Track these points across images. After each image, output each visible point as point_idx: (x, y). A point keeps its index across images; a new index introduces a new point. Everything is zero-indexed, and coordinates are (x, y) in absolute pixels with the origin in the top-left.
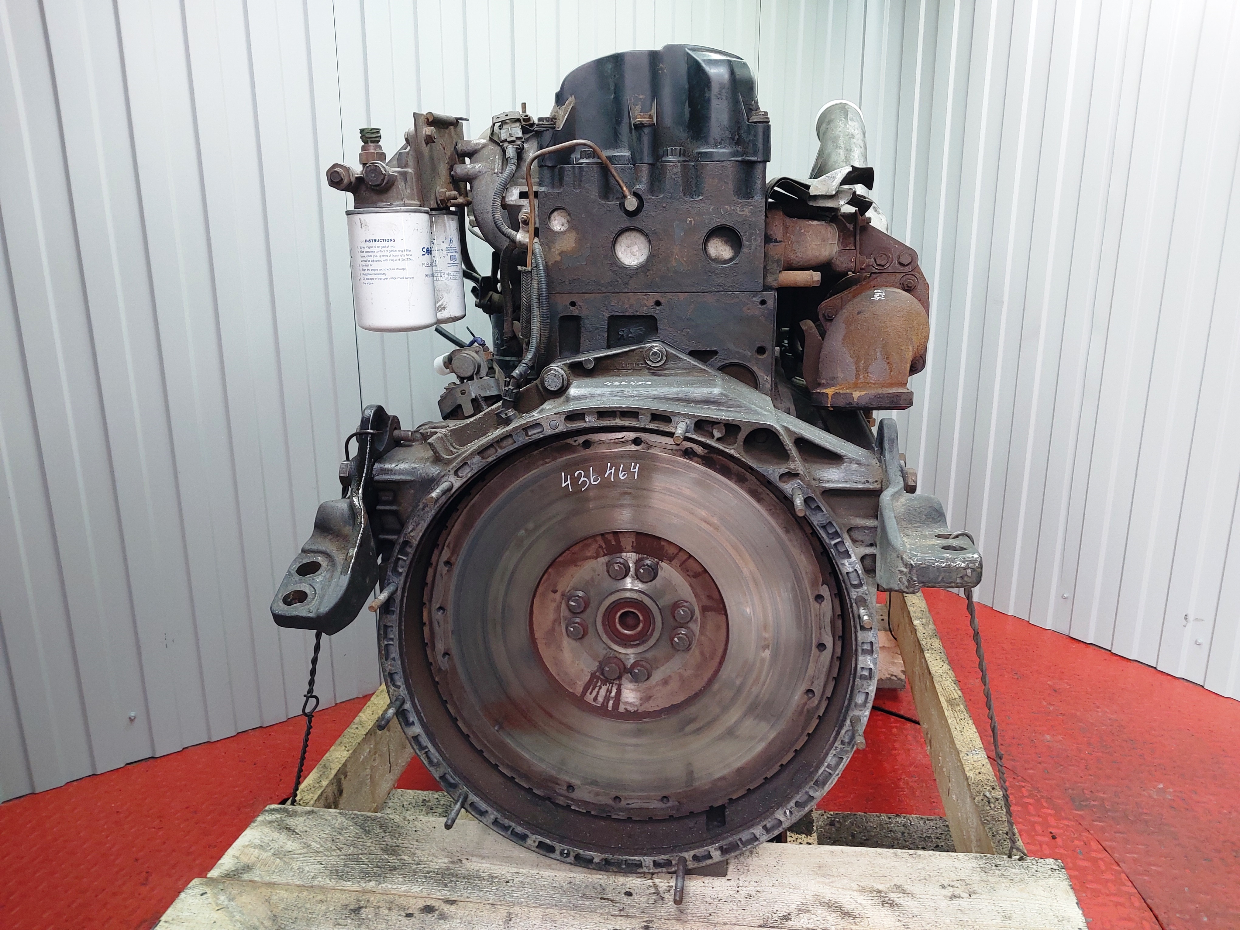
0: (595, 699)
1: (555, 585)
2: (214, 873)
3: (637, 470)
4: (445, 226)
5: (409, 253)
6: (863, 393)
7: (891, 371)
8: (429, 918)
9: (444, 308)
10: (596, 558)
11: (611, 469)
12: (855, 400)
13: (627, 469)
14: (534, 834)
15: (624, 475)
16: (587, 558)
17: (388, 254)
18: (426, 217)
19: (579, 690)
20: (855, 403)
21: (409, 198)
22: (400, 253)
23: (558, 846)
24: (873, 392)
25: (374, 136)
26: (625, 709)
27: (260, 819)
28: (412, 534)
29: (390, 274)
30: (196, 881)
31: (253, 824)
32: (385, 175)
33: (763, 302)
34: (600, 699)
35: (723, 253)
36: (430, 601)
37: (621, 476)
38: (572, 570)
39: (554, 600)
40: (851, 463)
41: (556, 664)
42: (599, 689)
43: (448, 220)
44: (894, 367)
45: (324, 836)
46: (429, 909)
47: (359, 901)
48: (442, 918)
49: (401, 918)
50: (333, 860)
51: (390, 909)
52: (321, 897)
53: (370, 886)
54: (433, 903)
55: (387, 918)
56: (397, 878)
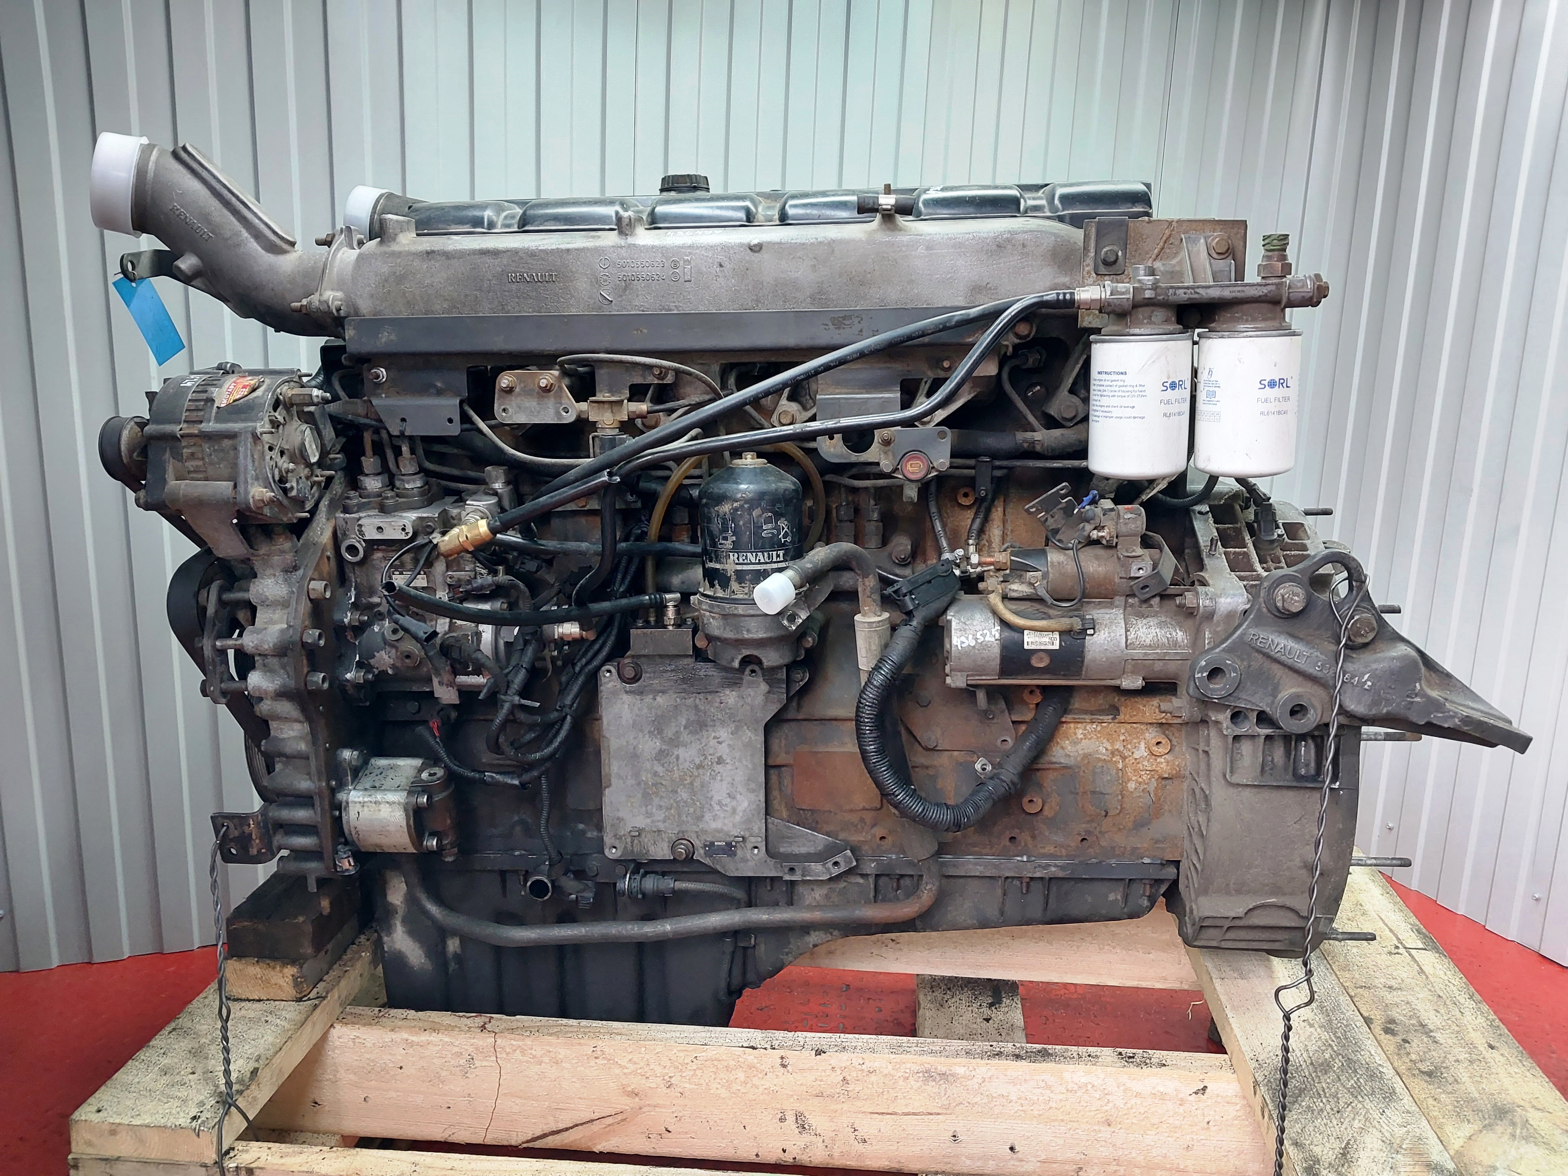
8: (1397, 1029)
45: (1335, 1122)
46: (1387, 1031)
47: (1414, 1075)
48: (1392, 1021)
49: (1414, 1044)
50: (1371, 1105)
51: (1408, 1054)
52: (1430, 1101)
53: (1388, 1072)
54: (1378, 1030)
55: (1421, 1054)
56: (1363, 1057)
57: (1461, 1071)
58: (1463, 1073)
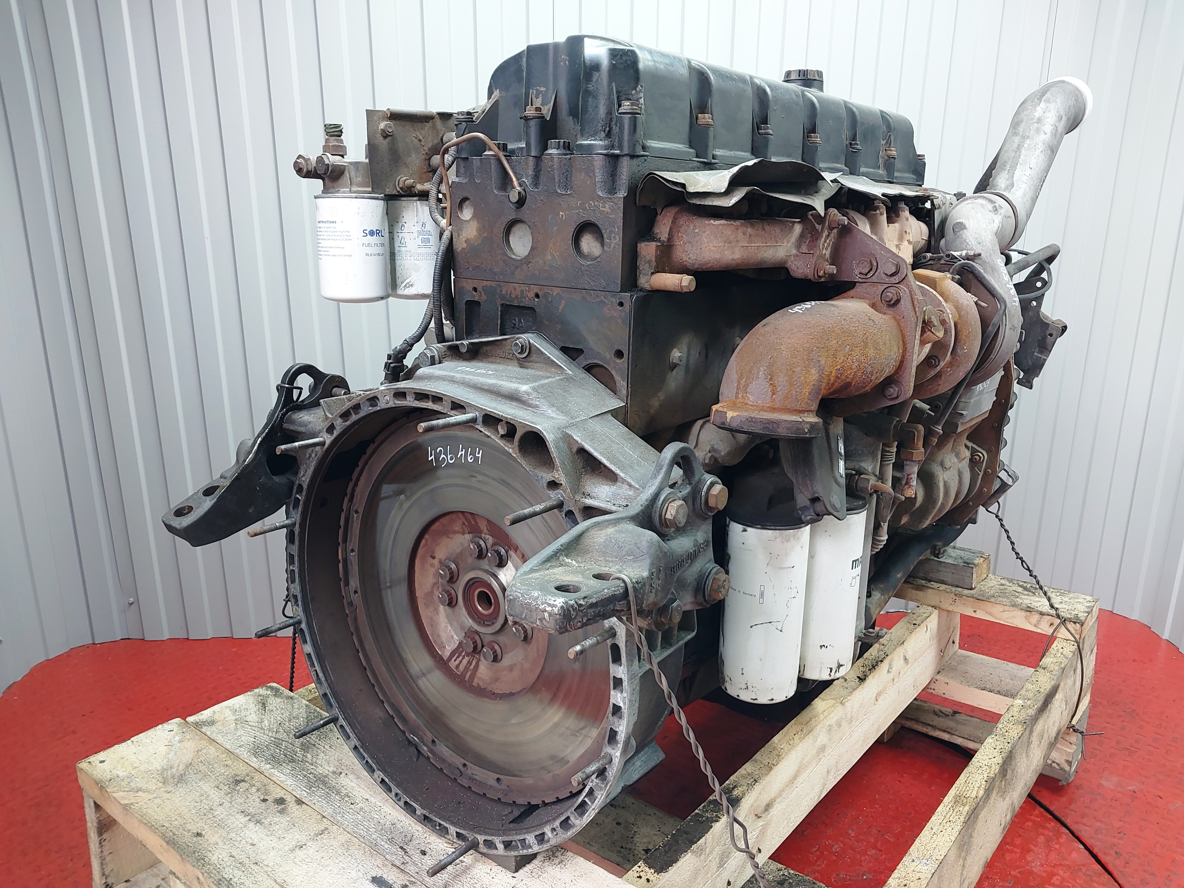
0: (457, 667)
1: (433, 552)
2: (190, 719)
3: (480, 455)
4: (417, 211)
5: (348, 234)
6: (735, 414)
7: (773, 394)
8: (275, 807)
9: (412, 285)
10: (463, 534)
11: (462, 451)
12: (728, 421)
13: (473, 453)
14: (379, 770)
15: (471, 459)
16: (455, 532)
17: (331, 234)
18: (381, 203)
19: (446, 654)
20: (727, 424)
21: (359, 185)
22: (340, 234)
23: (395, 790)
24: (745, 414)
25: (332, 130)
26: (478, 684)
27: (256, 690)
28: (303, 479)
29: (332, 252)
30: (177, 720)
31: (249, 693)
32: (328, 165)
33: (621, 304)
34: (461, 668)
35: (594, 250)
36: (345, 540)
37: (469, 459)
38: (445, 541)
39: (432, 565)
40: (623, 483)
41: (432, 625)
42: (462, 659)
43: (421, 206)
44: (778, 390)
45: (279, 718)
46: (281, 801)
47: (248, 775)
48: (282, 812)
49: (258, 800)
50: (265, 739)
51: (258, 790)
52: (229, 762)
53: (266, 767)
54: (288, 798)
55: (250, 796)
56: (287, 768)
57: (216, 798)
58: (215, 796)
